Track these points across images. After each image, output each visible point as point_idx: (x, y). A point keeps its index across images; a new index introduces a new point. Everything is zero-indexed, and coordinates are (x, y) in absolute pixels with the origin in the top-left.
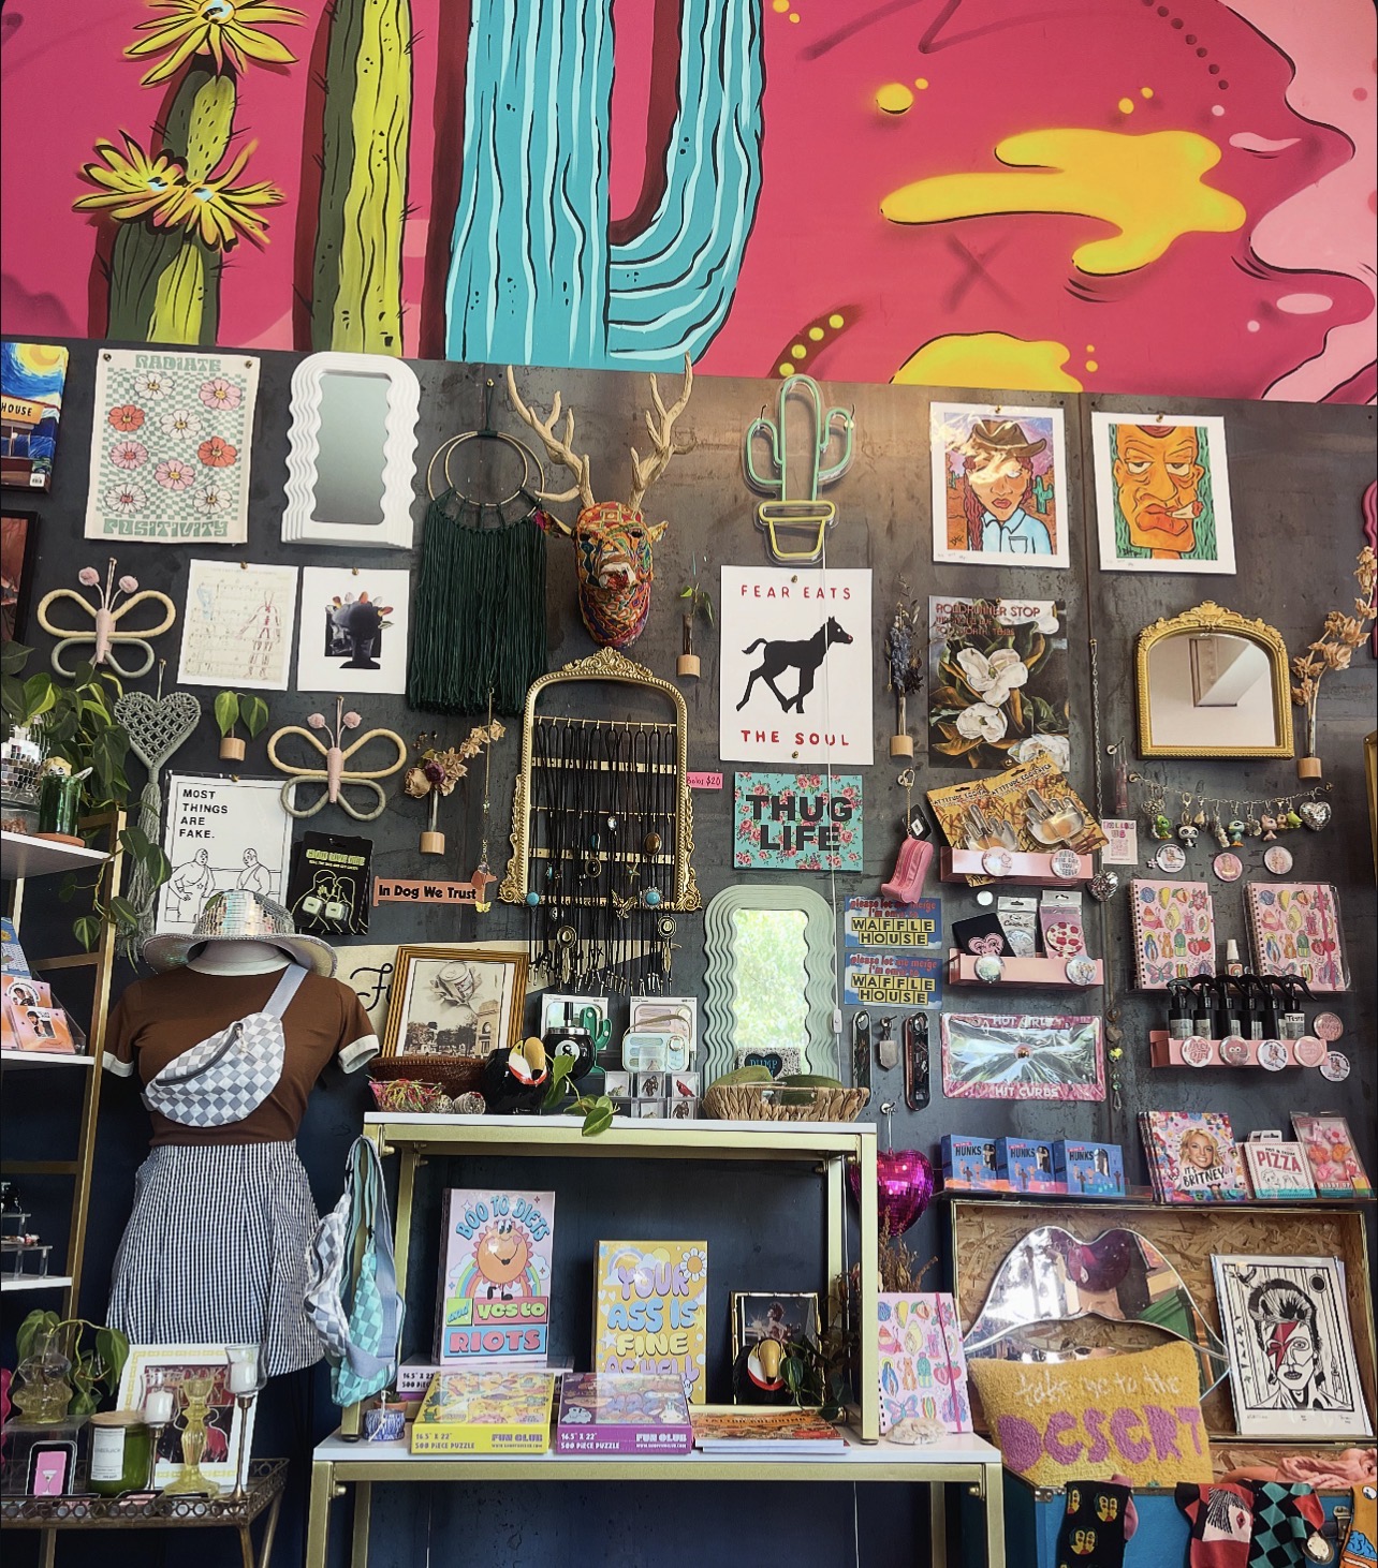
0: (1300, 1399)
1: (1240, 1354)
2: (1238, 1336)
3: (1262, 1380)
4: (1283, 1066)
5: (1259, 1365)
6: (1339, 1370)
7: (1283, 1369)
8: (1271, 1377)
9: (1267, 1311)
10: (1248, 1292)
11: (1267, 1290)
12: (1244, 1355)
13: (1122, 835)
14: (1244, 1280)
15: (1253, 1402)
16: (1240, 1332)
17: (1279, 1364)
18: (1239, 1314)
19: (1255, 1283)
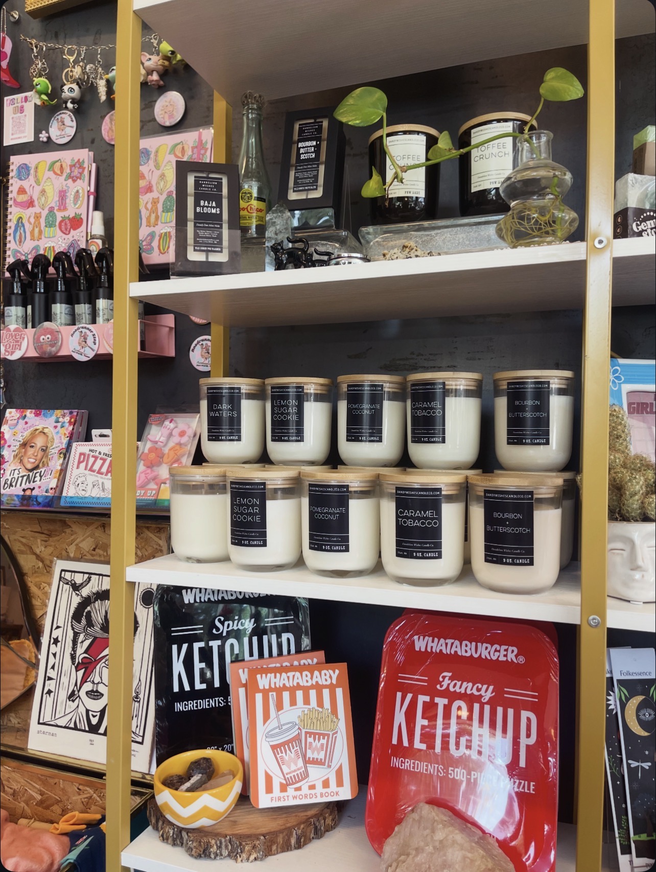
0: (94, 721)
1: (50, 666)
2: (53, 647)
3: (63, 695)
4: (91, 355)
5: (64, 680)
6: (141, 696)
7: (88, 687)
8: (73, 694)
9: (90, 624)
10: (76, 600)
11: (96, 600)
12: (53, 667)
13: (22, 110)
14: (76, 588)
15: (47, 718)
16: (56, 641)
17: (84, 681)
18: (61, 624)
19: (85, 592)
